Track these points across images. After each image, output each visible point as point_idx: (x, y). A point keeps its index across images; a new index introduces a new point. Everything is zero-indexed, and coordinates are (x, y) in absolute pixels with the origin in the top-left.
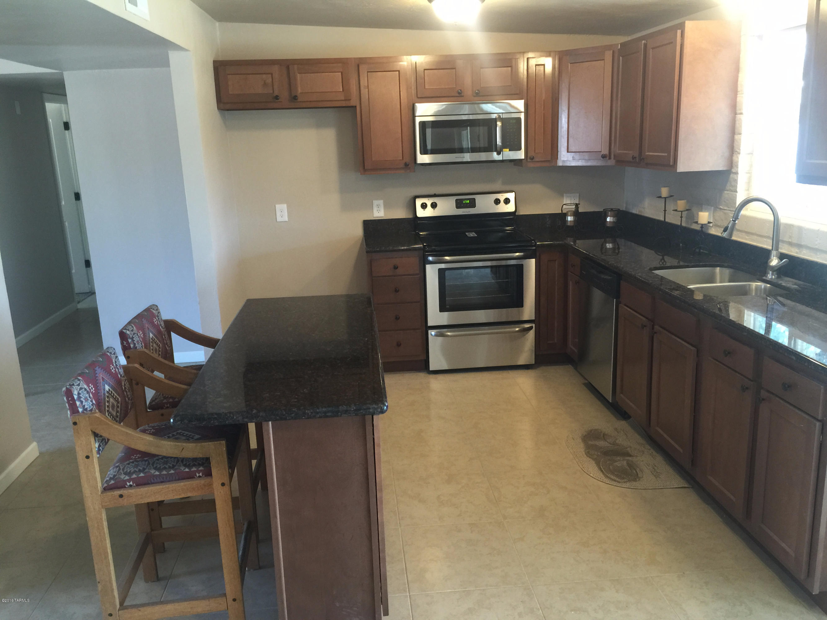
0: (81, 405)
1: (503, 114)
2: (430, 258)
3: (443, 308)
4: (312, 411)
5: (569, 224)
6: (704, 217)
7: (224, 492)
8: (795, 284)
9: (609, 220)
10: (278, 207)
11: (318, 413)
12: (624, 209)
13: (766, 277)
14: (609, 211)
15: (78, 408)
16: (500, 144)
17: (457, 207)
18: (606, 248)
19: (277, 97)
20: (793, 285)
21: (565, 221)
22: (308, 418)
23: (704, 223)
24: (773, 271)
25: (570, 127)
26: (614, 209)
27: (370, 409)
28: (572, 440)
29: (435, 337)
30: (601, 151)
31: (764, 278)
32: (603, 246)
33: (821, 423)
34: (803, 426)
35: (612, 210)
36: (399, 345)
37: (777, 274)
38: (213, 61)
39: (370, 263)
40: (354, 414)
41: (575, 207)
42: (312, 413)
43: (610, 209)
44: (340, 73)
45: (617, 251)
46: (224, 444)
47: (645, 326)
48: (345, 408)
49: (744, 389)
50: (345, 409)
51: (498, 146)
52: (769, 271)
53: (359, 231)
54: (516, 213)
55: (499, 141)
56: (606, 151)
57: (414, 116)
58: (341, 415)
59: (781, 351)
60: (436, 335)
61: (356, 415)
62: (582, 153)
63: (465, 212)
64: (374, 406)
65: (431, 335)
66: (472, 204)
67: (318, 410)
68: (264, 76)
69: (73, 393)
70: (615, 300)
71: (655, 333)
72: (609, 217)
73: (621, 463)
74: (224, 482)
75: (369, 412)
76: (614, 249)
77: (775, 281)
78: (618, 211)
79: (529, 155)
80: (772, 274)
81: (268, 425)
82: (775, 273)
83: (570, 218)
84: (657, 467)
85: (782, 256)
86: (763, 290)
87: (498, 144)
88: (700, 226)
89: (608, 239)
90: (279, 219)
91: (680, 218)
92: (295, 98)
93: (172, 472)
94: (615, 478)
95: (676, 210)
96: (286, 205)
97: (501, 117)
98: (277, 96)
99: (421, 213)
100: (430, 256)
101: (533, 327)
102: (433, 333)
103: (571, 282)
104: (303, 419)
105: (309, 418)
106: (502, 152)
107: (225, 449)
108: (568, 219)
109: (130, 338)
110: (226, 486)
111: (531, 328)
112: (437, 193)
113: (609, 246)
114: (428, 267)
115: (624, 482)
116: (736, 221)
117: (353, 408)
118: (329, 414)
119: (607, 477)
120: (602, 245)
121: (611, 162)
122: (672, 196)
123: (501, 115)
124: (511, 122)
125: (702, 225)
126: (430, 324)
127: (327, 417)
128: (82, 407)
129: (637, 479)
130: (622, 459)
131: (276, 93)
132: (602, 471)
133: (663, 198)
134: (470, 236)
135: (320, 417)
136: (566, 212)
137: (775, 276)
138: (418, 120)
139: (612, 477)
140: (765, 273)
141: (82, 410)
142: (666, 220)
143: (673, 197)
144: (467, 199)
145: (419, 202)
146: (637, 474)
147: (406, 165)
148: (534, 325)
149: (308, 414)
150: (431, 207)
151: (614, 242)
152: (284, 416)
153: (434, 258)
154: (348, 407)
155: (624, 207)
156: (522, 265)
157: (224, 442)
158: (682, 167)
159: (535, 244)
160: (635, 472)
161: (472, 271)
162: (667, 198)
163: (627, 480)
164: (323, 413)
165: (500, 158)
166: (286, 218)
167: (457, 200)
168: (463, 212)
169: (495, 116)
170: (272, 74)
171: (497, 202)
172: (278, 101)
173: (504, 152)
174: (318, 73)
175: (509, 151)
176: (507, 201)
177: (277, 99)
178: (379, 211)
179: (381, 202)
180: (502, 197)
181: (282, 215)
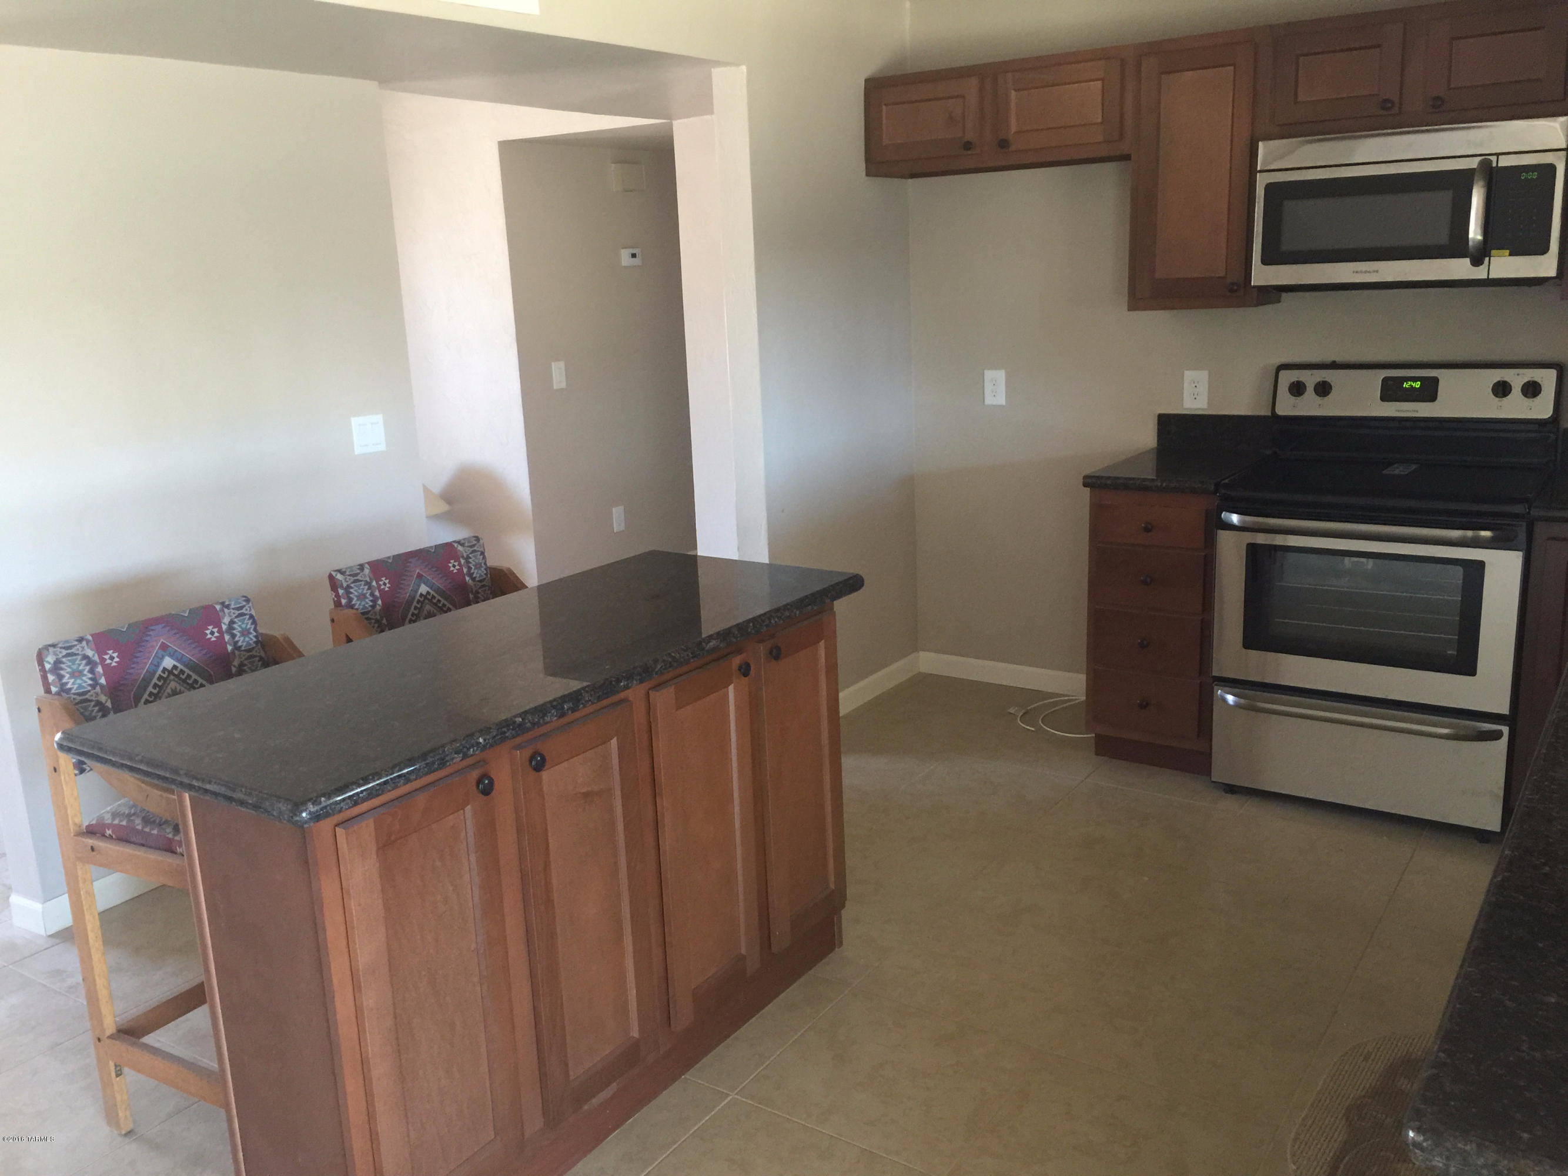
0: (57, 680)
1: (1497, 157)
2: (1235, 518)
3: (1252, 638)
10: (989, 374)
15: (50, 685)
16: (1480, 237)
17: (1384, 398)
19: (968, 146)
29: (1231, 709)
36: (1144, 705)
38: (864, 80)
44: (1099, 83)
51: (1471, 243)
54: (1557, 424)
55: (1475, 232)
57: (1252, 171)
60: (1236, 705)
63: (1401, 411)
65: (1224, 701)
66: (1429, 391)
68: (950, 102)
69: (43, 657)
87: (1474, 239)
90: (989, 400)
92: (1004, 144)
93: (155, 832)
96: (1003, 373)
97: (1494, 165)
98: (969, 142)
99: (1288, 406)
100: (1229, 512)
101: (1503, 734)
102: (1227, 698)
106: (1487, 259)
109: (342, 587)
111: (1499, 735)
112: (1340, 359)
114: (1224, 538)
123: (1494, 159)
124: (1523, 178)
126: (1218, 670)
128: (58, 685)
131: (970, 136)
134: (1394, 473)
138: (1262, 182)
141: (57, 689)
144: (1414, 379)
145: (1286, 378)
147: (1230, 289)
148: (1505, 730)
153: (1240, 515)
156: (1485, 564)
165: (1480, 273)
166: (1001, 400)
167: (1385, 380)
168: (1399, 411)
169: (1474, 163)
170: (963, 97)
171: (1502, 389)
172: (969, 152)
173: (1492, 258)
174: (1053, 85)
175: (1510, 255)
176: (1532, 390)
177: (969, 149)
178: (1196, 396)
179: (1203, 376)
180: (1517, 378)
181: (994, 394)
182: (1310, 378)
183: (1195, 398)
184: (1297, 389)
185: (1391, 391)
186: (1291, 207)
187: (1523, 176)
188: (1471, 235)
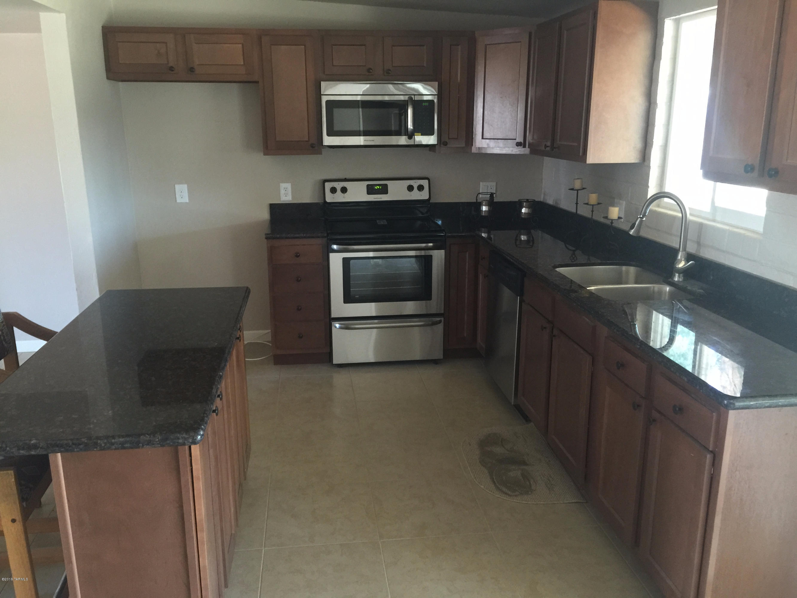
1: (415, 96)
2: (335, 247)
3: (348, 298)
4: (106, 441)
5: (483, 214)
6: (614, 212)
7: (15, 529)
8: (702, 289)
9: (524, 210)
10: (177, 187)
11: (113, 444)
12: (542, 200)
13: (673, 279)
14: (525, 202)
16: (412, 128)
17: (369, 193)
18: (521, 240)
19: (171, 69)
20: (699, 289)
21: (480, 211)
22: (101, 450)
23: (614, 219)
24: (679, 273)
25: (486, 112)
26: (529, 200)
27: (179, 439)
28: (469, 445)
29: (339, 329)
30: (516, 139)
31: (670, 280)
32: (517, 238)
33: (713, 455)
34: (693, 455)
35: (527, 201)
36: (300, 337)
37: (684, 276)
38: (102, 27)
39: (271, 250)
40: (159, 445)
41: (490, 197)
42: (105, 444)
43: (526, 200)
44: (241, 45)
45: (531, 244)
46: (13, 474)
47: (545, 328)
48: (148, 437)
49: (636, 406)
50: (148, 439)
51: (409, 130)
52: (676, 273)
53: (265, 215)
54: (430, 201)
55: (410, 126)
56: (520, 139)
57: (320, 95)
58: (143, 446)
59: (672, 369)
60: (340, 328)
61: (162, 446)
62: (497, 140)
63: (376, 198)
64: (184, 435)
65: (336, 327)
66: (384, 190)
67: (113, 441)
68: (158, 45)
70: (519, 297)
71: (555, 336)
72: (524, 208)
73: (515, 473)
74: (14, 518)
75: (178, 442)
76: (528, 241)
77: (681, 284)
78: (534, 201)
79: (443, 140)
80: (679, 277)
81: (56, 457)
82: (681, 275)
83: (484, 208)
84: (553, 478)
85: (689, 257)
86: (667, 294)
87: (410, 128)
88: (611, 221)
89: (522, 231)
90: (179, 200)
91: (591, 212)
92: (192, 70)
94: (506, 490)
95: (587, 204)
96: (186, 186)
97: (413, 99)
98: (172, 67)
99: (330, 198)
100: (335, 245)
101: (441, 321)
102: (338, 326)
103: (481, 275)
104: (95, 451)
105: (103, 449)
106: (413, 137)
107: (13, 480)
108: (482, 209)
110: (17, 522)
111: (440, 322)
112: (348, 177)
113: (523, 238)
114: (332, 256)
115: (516, 496)
116: (643, 218)
117: (158, 438)
118: (127, 445)
119: (498, 489)
120: (517, 236)
121: (526, 151)
122: (584, 189)
123: (413, 96)
124: (423, 105)
125: (612, 220)
126: (333, 315)
127: (123, 448)
129: (530, 493)
130: (517, 468)
131: (171, 64)
132: (494, 483)
133: (575, 190)
134: (380, 224)
135: (116, 449)
136: (481, 201)
137: (681, 278)
138: (324, 99)
139: (504, 489)
140: (672, 276)
142: (578, 212)
143: (586, 189)
144: (379, 185)
145: (328, 186)
146: (531, 487)
147: (312, 146)
148: (442, 319)
149: (101, 445)
150: (341, 192)
151: (528, 234)
152: (70, 447)
153: (338, 246)
154: (152, 436)
155: (542, 198)
156: (431, 256)
157: (11, 472)
158: (591, 159)
159: (445, 234)
160: (528, 483)
161: (380, 261)
162: (579, 191)
163: (519, 493)
164: (120, 444)
165: (411, 142)
166: (186, 200)
167: (368, 186)
168: (375, 198)
169: (406, 98)
170: (166, 43)
171: (410, 188)
172: (173, 72)
173: (415, 136)
174: (217, 43)
175: (421, 135)
176: (421, 188)
177: (172, 71)
178: (286, 195)
179: (288, 186)
180: (415, 184)
181: (182, 196)
182: (338, 186)
183: (286, 196)
184: (333, 190)
185: (371, 190)
186: (337, 112)
187: (424, 104)
188: (409, 127)
